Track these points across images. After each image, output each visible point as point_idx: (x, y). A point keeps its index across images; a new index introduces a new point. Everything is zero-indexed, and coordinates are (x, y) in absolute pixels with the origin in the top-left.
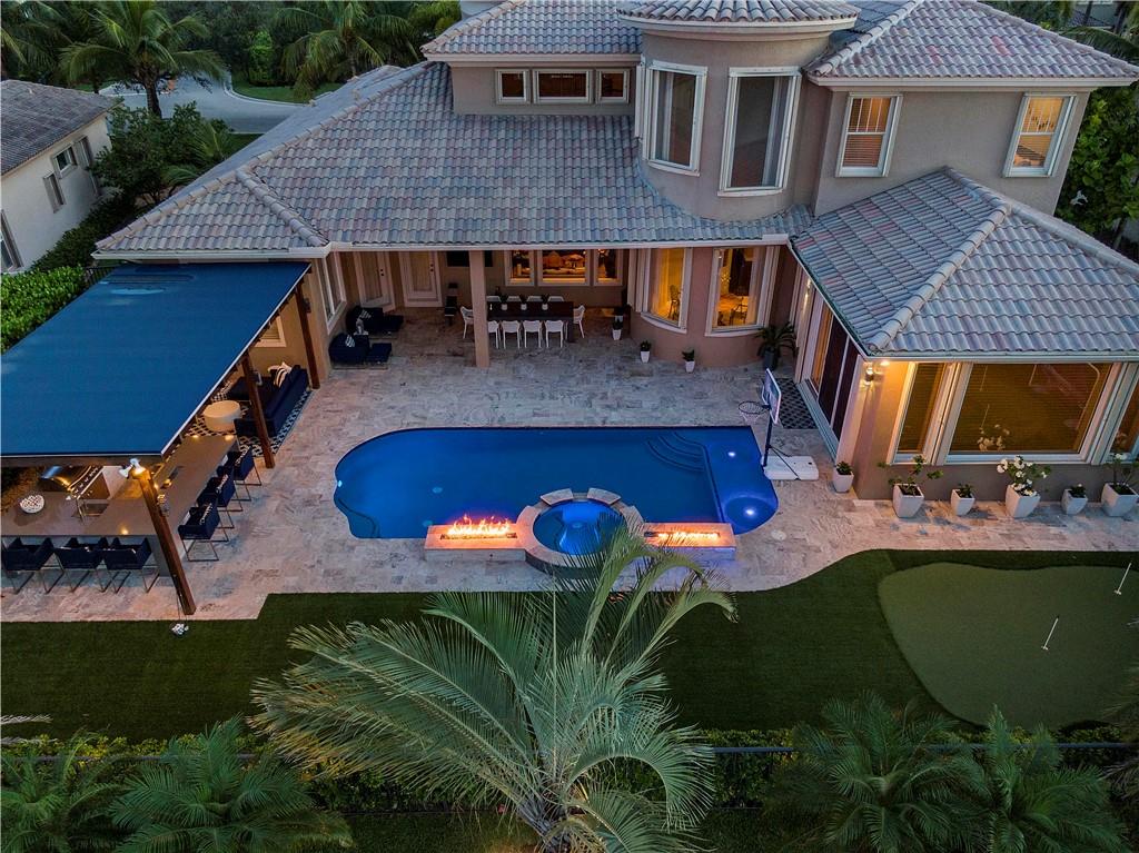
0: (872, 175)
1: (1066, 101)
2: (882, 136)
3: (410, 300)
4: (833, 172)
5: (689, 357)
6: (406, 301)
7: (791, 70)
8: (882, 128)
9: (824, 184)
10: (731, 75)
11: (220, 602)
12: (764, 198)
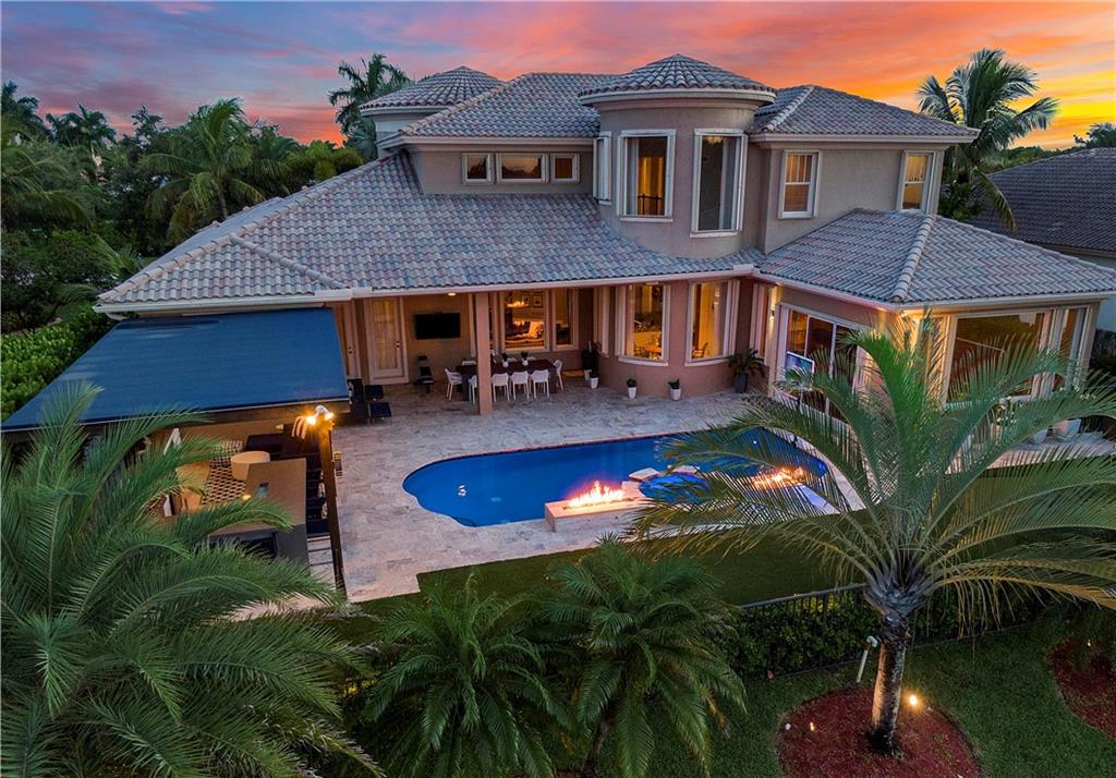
0: (805, 216)
1: (930, 157)
2: (808, 186)
3: (375, 378)
4: (776, 217)
5: (675, 385)
6: (371, 378)
7: (738, 132)
8: (808, 180)
9: (771, 225)
10: (697, 134)
11: (368, 587)
12: (723, 239)
